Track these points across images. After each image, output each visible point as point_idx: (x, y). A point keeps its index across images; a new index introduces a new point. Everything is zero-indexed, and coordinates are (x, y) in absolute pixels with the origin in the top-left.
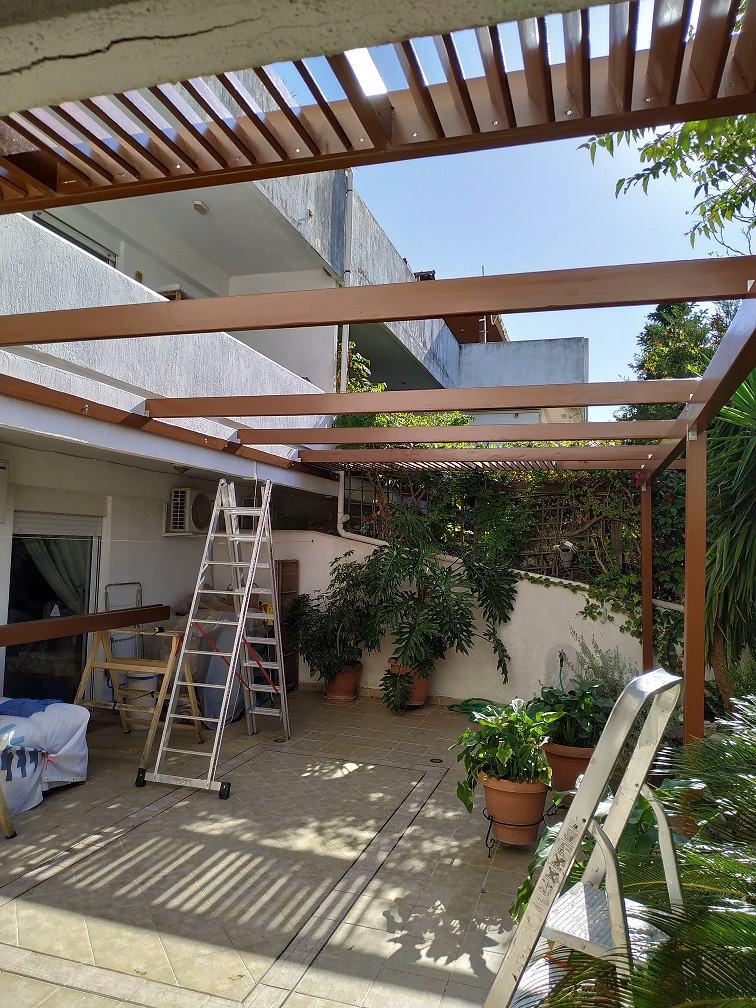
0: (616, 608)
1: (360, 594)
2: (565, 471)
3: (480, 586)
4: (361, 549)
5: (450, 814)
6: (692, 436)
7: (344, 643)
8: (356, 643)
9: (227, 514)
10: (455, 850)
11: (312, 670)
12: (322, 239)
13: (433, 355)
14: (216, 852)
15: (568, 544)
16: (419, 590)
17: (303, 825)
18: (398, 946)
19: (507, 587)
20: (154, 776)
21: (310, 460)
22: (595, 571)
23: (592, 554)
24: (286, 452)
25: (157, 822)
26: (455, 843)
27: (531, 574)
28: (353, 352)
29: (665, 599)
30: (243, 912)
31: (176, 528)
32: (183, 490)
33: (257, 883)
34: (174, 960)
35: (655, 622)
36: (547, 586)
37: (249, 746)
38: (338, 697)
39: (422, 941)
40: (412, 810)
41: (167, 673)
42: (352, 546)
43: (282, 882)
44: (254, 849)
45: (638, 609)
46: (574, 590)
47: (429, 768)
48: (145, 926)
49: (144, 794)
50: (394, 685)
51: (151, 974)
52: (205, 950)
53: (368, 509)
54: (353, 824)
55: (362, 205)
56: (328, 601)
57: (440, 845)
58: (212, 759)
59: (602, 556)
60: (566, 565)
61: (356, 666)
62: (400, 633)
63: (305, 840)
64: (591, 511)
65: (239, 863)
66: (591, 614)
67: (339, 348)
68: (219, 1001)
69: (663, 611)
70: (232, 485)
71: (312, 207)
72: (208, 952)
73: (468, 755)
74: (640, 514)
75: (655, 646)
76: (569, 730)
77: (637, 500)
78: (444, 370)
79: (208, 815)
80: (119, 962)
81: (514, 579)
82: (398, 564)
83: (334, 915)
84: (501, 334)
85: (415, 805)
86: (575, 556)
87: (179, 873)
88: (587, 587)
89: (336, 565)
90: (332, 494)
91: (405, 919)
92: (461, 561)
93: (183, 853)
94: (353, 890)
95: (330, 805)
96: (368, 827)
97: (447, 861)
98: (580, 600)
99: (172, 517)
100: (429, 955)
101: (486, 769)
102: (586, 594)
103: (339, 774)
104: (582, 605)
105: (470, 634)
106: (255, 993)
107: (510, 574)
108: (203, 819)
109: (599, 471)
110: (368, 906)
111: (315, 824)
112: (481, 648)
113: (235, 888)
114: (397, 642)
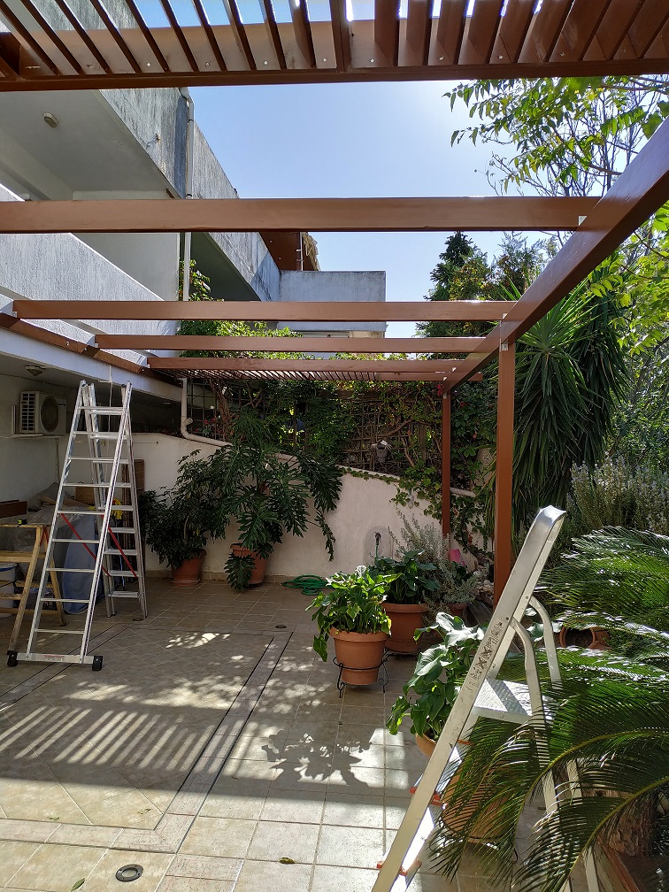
0: (421, 495)
1: (205, 488)
2: (382, 381)
3: (312, 479)
4: (205, 449)
5: (303, 667)
6: (504, 348)
7: (190, 533)
8: (201, 533)
9: (87, 413)
10: (313, 694)
11: (161, 558)
12: (167, 162)
13: (259, 278)
14: (102, 715)
15: (384, 443)
16: (258, 484)
17: (179, 686)
18: (280, 771)
19: (333, 479)
20: (26, 656)
21: (158, 366)
22: (405, 465)
23: (402, 451)
24: (136, 358)
25: (37, 695)
26: (313, 689)
27: (353, 469)
28: (194, 269)
29: (459, 487)
30: (140, 761)
31: (25, 429)
32: (32, 393)
33: (147, 736)
34: (81, 805)
35: (452, 505)
36: (366, 478)
37: (111, 627)
38: (184, 581)
39: (300, 765)
40: (269, 667)
41: (32, 561)
42: (196, 446)
43: (169, 732)
44: (138, 708)
45: (438, 495)
46: (388, 481)
47: (277, 633)
48: (48, 780)
49: (17, 673)
50: (237, 566)
51: (64, 818)
52: (110, 793)
53: (210, 414)
54: (221, 681)
55: (201, 135)
56: (173, 497)
57: (300, 691)
58: (84, 637)
59: (410, 453)
60: (381, 461)
61: (200, 554)
62: (244, 521)
63: (182, 697)
64: (402, 415)
65: (125, 722)
66: (401, 501)
67: (181, 266)
68: (132, 831)
69: (458, 496)
70: (92, 386)
71: (159, 133)
72: (112, 794)
73: (321, 615)
74: (441, 418)
75: (452, 526)
76: (398, 591)
77: (439, 406)
78: (267, 293)
79: (88, 684)
80: (31, 812)
81: (340, 473)
82: (240, 462)
83: (223, 753)
84: (314, 265)
85: (271, 663)
86: (389, 452)
87: (72, 735)
88: (398, 478)
89: (183, 463)
90: (176, 399)
91: (282, 750)
92: (295, 458)
93: (71, 719)
94: (234, 733)
95: (197, 667)
96: (236, 683)
97: (308, 703)
98: (392, 490)
99: (21, 419)
100: (307, 774)
101: (336, 625)
102: (397, 484)
103: (200, 643)
104: (394, 494)
105: (303, 519)
106: (165, 820)
107: (335, 469)
108: (83, 688)
109: (410, 382)
110: (250, 744)
111: (189, 684)
112: (312, 532)
113: (127, 742)
114: (242, 528)
